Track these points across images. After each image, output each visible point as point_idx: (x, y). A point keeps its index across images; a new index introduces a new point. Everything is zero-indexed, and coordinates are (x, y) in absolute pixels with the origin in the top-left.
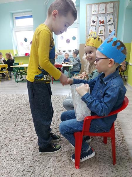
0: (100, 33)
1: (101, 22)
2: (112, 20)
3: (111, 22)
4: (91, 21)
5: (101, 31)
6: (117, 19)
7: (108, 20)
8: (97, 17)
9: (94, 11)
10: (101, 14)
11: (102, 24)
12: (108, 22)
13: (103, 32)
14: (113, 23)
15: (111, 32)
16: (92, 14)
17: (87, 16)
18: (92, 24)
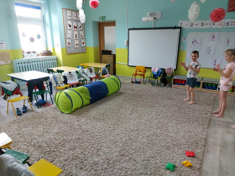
0: (76, 37)
1: (75, 27)
2: (81, 27)
3: (81, 29)
4: (68, 25)
5: (76, 35)
7: (79, 27)
8: (72, 22)
9: (69, 16)
10: (74, 20)
11: (76, 29)
12: (79, 28)
13: (77, 36)
14: (82, 29)
15: (82, 36)
16: (68, 18)
18: (68, 27)
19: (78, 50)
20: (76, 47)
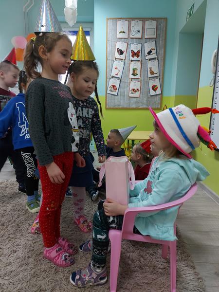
0: (133, 74)
3: (153, 55)
6: (163, 49)
8: (126, 44)
10: (135, 40)
14: (157, 57)
17: (107, 40)
19: (137, 103)
20: (131, 95)
